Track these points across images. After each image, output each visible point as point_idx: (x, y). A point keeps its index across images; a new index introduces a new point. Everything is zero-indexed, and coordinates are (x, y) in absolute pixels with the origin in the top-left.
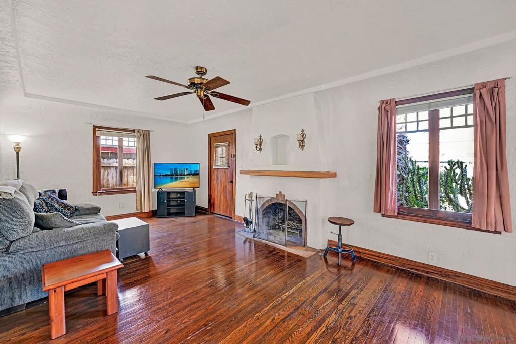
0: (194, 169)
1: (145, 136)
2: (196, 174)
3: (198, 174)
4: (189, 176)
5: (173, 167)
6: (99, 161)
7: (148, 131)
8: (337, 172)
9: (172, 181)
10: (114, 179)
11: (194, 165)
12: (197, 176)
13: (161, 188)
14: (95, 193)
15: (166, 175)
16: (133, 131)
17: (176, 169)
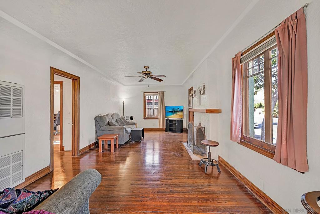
0: (182, 108)
1: (162, 94)
2: (182, 111)
3: (183, 111)
4: (179, 112)
5: (173, 108)
6: (145, 106)
7: (163, 92)
8: (222, 109)
9: (172, 115)
10: (157, 114)
11: (181, 107)
12: (182, 112)
13: (168, 118)
14: (144, 119)
15: (170, 111)
16: (157, 93)
17: (174, 109)
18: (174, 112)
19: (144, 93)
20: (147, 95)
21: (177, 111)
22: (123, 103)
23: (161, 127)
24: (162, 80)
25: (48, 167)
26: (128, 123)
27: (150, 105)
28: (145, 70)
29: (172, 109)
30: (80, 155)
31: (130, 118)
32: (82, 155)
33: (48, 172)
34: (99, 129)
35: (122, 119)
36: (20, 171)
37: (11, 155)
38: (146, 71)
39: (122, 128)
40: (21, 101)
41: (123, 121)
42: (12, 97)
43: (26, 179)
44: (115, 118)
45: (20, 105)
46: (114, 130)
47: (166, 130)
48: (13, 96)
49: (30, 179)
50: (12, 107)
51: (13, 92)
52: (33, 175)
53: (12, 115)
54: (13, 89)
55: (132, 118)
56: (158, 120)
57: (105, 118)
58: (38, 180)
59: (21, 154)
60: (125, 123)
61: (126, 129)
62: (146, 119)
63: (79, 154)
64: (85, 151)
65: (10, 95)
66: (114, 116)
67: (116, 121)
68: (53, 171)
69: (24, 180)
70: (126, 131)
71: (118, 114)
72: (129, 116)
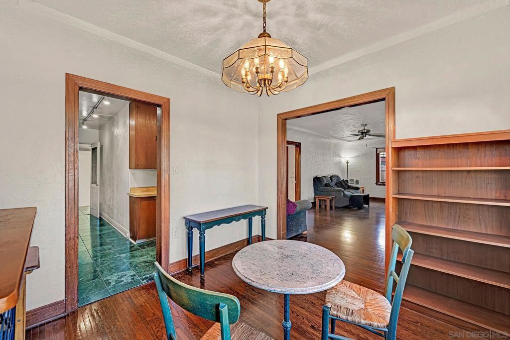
14: (377, 184)
19: (377, 149)
20: (381, 152)
22: (347, 163)
26: (349, 186)
28: (362, 128)
31: (355, 182)
34: (317, 190)
35: (342, 182)
38: (364, 129)
39: (340, 191)
41: (343, 184)
44: (335, 180)
46: (331, 191)
55: (357, 182)
57: (323, 179)
60: (346, 187)
61: (343, 192)
62: (379, 185)
66: (333, 178)
67: (336, 183)
70: (344, 194)
71: (338, 177)
72: (355, 179)
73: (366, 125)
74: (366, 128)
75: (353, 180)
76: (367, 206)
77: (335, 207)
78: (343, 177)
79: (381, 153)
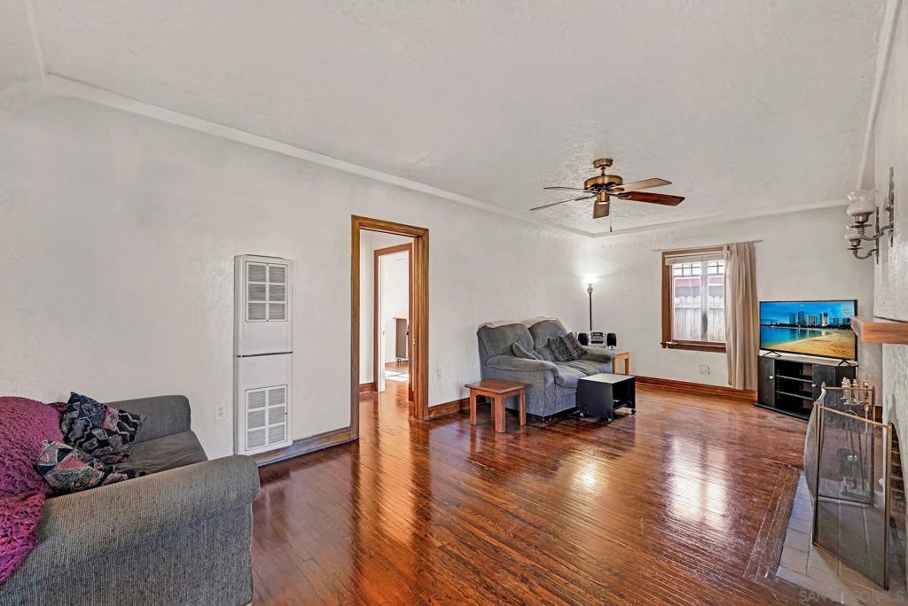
1: (744, 252)
4: (830, 330)
6: (669, 301)
7: (751, 243)
13: (773, 351)
14: (664, 345)
15: (781, 325)
16: (721, 249)
17: (801, 314)
18: (800, 326)
19: (664, 254)
20: (675, 262)
21: (820, 327)
22: (590, 291)
23: (739, 387)
24: (683, 199)
25: (346, 428)
26: (586, 353)
27: (690, 299)
28: (599, 172)
29: (793, 316)
30: (429, 421)
31: (605, 338)
32: (434, 420)
33: (345, 439)
35: (567, 341)
36: (281, 424)
37: (267, 390)
38: (603, 175)
40: (284, 289)
41: (569, 345)
42: (267, 284)
43: (294, 442)
44: (545, 335)
45: (282, 298)
47: (761, 403)
48: (271, 280)
49: (308, 443)
50: (267, 302)
51: (270, 274)
52: (314, 436)
53: (267, 317)
54: (270, 268)
55: (612, 340)
56: (723, 356)
58: (322, 450)
59: (284, 392)
60: (575, 354)
61: (556, 372)
62: (671, 347)
63: (427, 418)
64: (444, 412)
65: (264, 280)
66: (539, 331)
67: (548, 346)
68: (358, 439)
69: (290, 443)
70: (556, 377)
71: (555, 325)
72: (606, 332)
73: (610, 162)
74: (608, 171)
75: (601, 334)
76: (629, 410)
77: (529, 416)
78: (571, 328)
79: (675, 266)
